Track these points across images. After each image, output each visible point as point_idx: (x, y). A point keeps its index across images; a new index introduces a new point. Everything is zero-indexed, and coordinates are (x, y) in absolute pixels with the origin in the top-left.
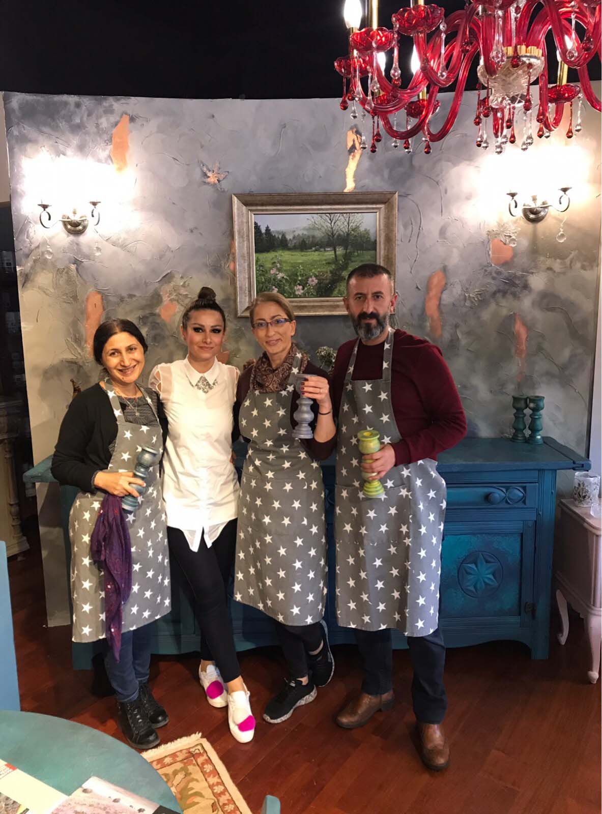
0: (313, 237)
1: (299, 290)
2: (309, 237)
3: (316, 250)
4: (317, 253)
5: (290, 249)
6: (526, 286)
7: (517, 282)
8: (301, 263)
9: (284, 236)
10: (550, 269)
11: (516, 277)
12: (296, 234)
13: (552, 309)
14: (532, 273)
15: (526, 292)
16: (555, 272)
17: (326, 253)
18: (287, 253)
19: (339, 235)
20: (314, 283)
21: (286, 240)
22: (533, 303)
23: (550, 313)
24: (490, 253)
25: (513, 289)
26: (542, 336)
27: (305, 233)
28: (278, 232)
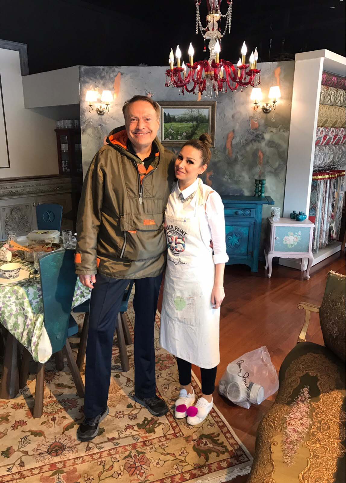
0: (185, 117)
1: (179, 137)
2: (183, 118)
3: (186, 123)
4: (186, 124)
5: (176, 122)
6: (263, 138)
7: (260, 136)
8: (180, 127)
9: (174, 117)
10: (272, 131)
11: (259, 134)
12: (179, 116)
13: (272, 147)
14: (266, 133)
15: (263, 140)
16: (274, 133)
17: (190, 124)
18: (175, 123)
19: (195, 117)
20: (185, 135)
21: (175, 118)
22: (266, 144)
23: (272, 148)
24: (250, 125)
25: (258, 139)
26: (268, 157)
27: (182, 116)
28: (172, 116)
